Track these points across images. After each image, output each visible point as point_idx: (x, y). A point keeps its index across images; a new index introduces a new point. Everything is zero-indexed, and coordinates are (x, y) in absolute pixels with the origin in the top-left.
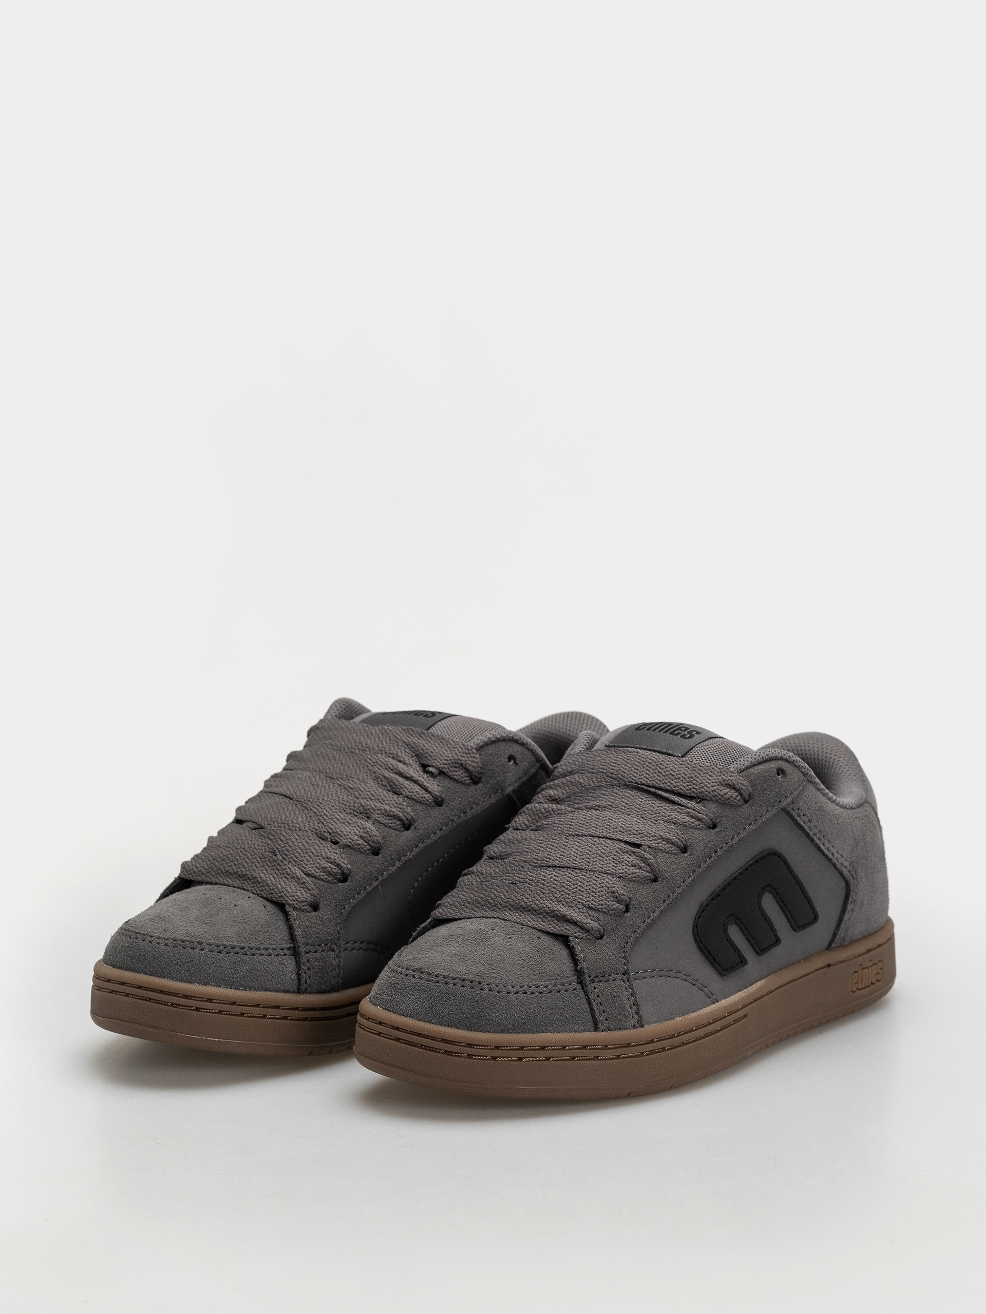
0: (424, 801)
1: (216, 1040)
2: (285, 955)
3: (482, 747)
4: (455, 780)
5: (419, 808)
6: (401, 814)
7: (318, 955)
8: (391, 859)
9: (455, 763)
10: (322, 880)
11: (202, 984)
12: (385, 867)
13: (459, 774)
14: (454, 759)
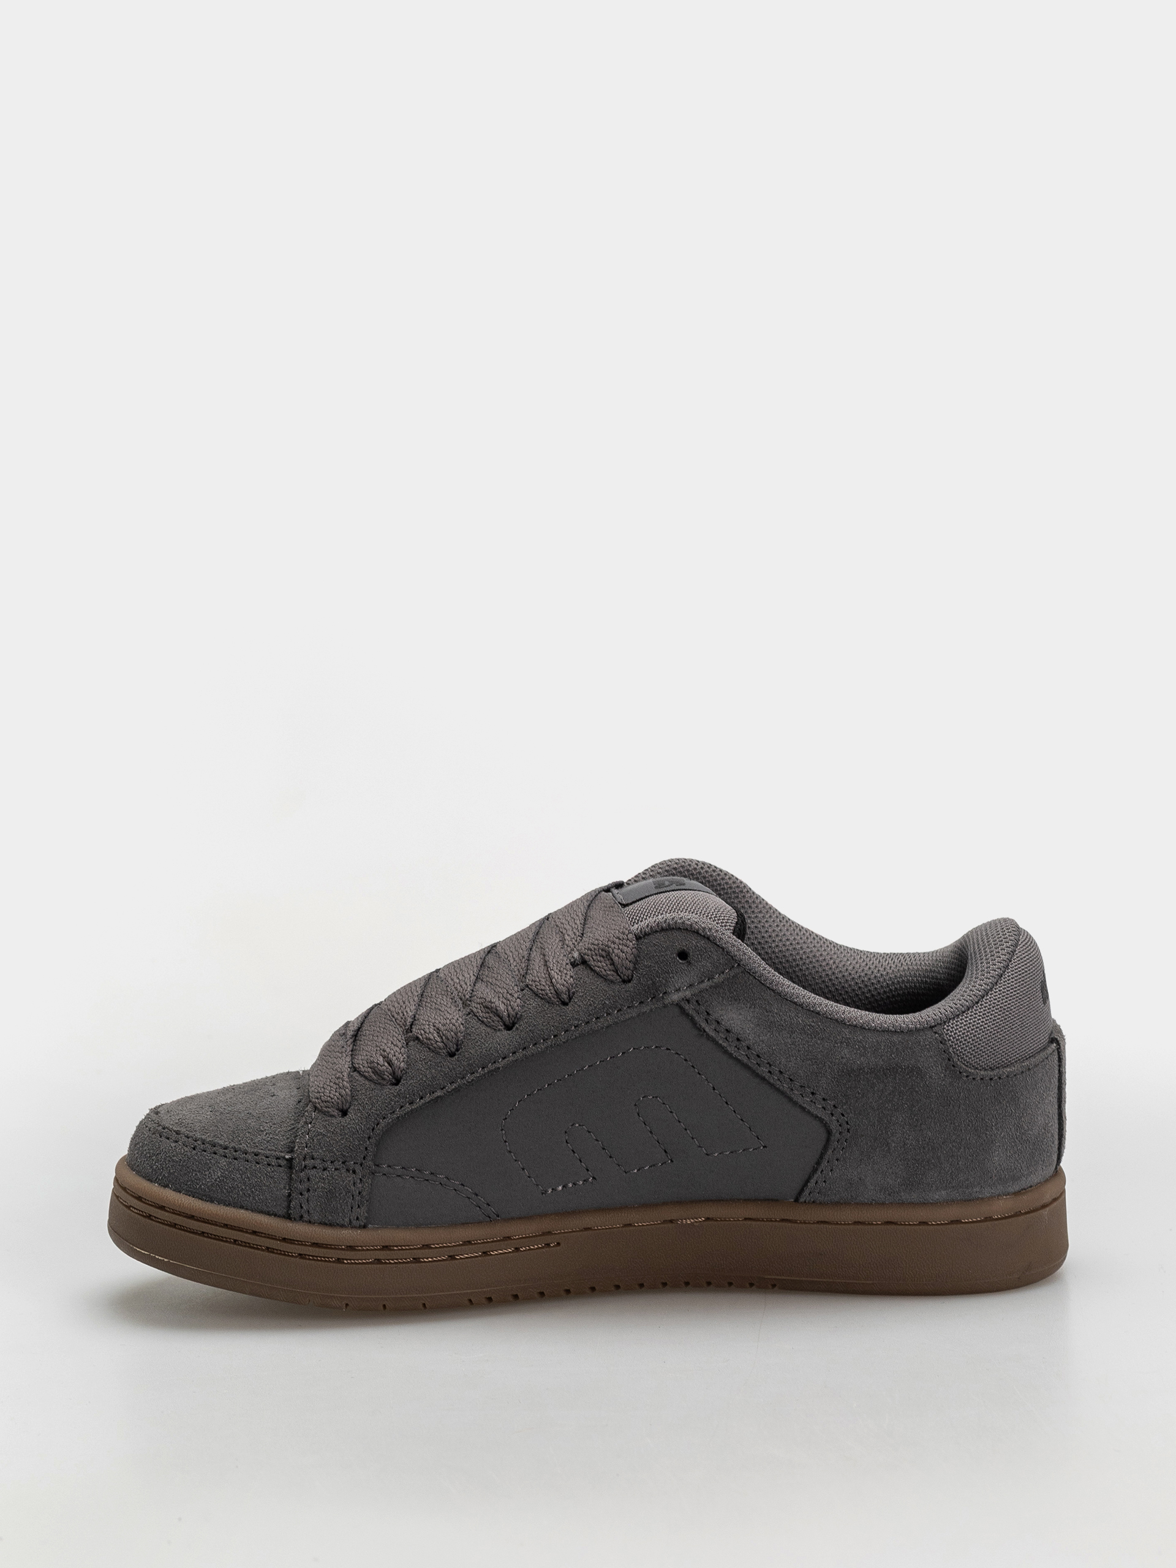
0: (542, 995)
1: (165, 1260)
2: (280, 1166)
3: (646, 935)
4: (594, 971)
5: (534, 1003)
6: (502, 1007)
7: (326, 1173)
8: (468, 1064)
9: (602, 950)
10: (365, 1077)
11: (162, 1186)
12: (456, 1074)
13: (602, 966)
14: (602, 945)
